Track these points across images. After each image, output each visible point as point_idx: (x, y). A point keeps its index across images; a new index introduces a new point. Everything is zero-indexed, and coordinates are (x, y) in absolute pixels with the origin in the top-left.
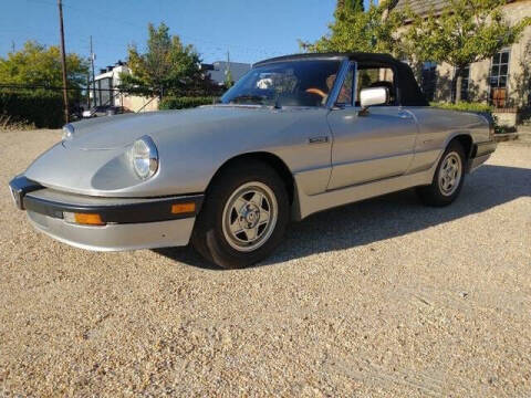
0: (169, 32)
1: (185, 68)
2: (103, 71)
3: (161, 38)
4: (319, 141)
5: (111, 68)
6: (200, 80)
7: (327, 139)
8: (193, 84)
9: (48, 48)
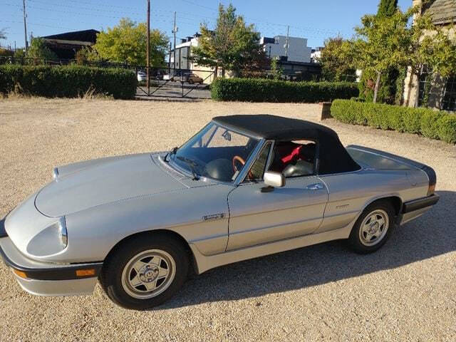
0: (236, 13)
1: (245, 44)
2: (184, 41)
3: (228, 18)
4: (214, 218)
5: (190, 39)
6: (257, 55)
7: (222, 216)
8: (250, 59)
9: (138, 25)
